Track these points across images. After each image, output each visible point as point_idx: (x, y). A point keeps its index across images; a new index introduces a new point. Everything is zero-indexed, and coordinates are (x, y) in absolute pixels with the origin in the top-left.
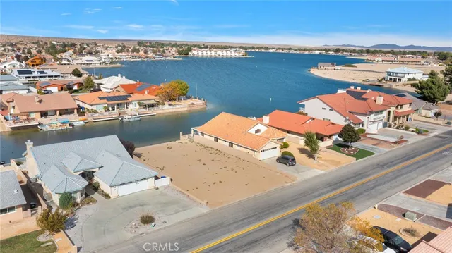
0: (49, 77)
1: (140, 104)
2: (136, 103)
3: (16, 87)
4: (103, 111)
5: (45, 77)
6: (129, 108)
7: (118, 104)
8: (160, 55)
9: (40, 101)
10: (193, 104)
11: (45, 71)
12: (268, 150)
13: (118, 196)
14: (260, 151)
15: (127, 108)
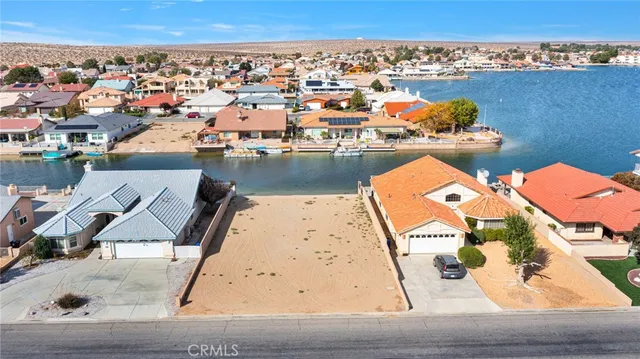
0: (341, 90)
1: (380, 133)
2: (373, 129)
3: (272, 101)
4: (321, 138)
5: (336, 90)
6: (362, 136)
7: (346, 130)
8: (547, 63)
9: (244, 119)
10: (471, 139)
11: (338, 82)
12: (430, 236)
13: (114, 257)
14: (407, 235)
15: (358, 137)
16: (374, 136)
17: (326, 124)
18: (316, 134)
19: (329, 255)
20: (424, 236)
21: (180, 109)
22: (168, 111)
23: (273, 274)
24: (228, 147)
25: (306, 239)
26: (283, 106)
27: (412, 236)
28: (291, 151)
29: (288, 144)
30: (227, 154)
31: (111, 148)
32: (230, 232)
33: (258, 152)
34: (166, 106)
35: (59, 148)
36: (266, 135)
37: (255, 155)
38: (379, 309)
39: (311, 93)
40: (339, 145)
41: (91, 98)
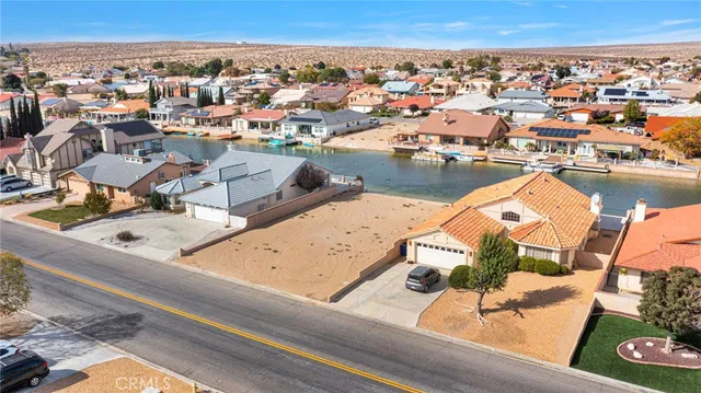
2: (591, 145)
4: (526, 149)
5: (643, 101)
6: (577, 152)
9: (451, 123)
11: (648, 92)
12: (437, 248)
13: (193, 216)
14: (413, 242)
15: (572, 152)
16: (592, 153)
17: (535, 134)
18: (521, 144)
20: (431, 247)
22: (416, 113)
24: (421, 150)
26: (543, 115)
27: (419, 244)
28: (485, 160)
29: (484, 153)
30: (416, 156)
31: (326, 140)
32: (299, 216)
33: (444, 157)
34: (414, 108)
35: (286, 137)
36: (469, 141)
37: (440, 160)
39: (608, 103)
41: (358, 97)
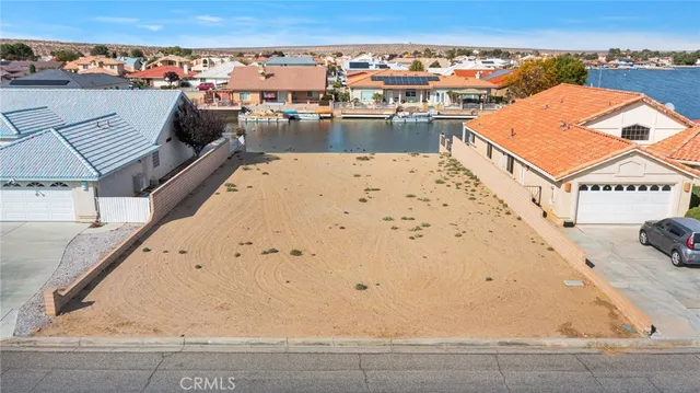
1: (454, 98)
2: (445, 92)
7: (407, 93)
9: (267, 77)
12: (619, 188)
14: (575, 184)
15: (424, 101)
16: (447, 100)
17: (381, 83)
18: (367, 98)
19: (413, 224)
20: (607, 188)
21: (191, 82)
22: (174, 83)
23: (297, 253)
24: (244, 110)
25: (363, 200)
27: (583, 187)
28: (332, 117)
29: (329, 108)
30: (243, 117)
32: (222, 188)
33: (286, 116)
34: (172, 75)
36: (298, 96)
37: (282, 119)
38: (568, 331)
40: (398, 110)
41: (81, 67)
